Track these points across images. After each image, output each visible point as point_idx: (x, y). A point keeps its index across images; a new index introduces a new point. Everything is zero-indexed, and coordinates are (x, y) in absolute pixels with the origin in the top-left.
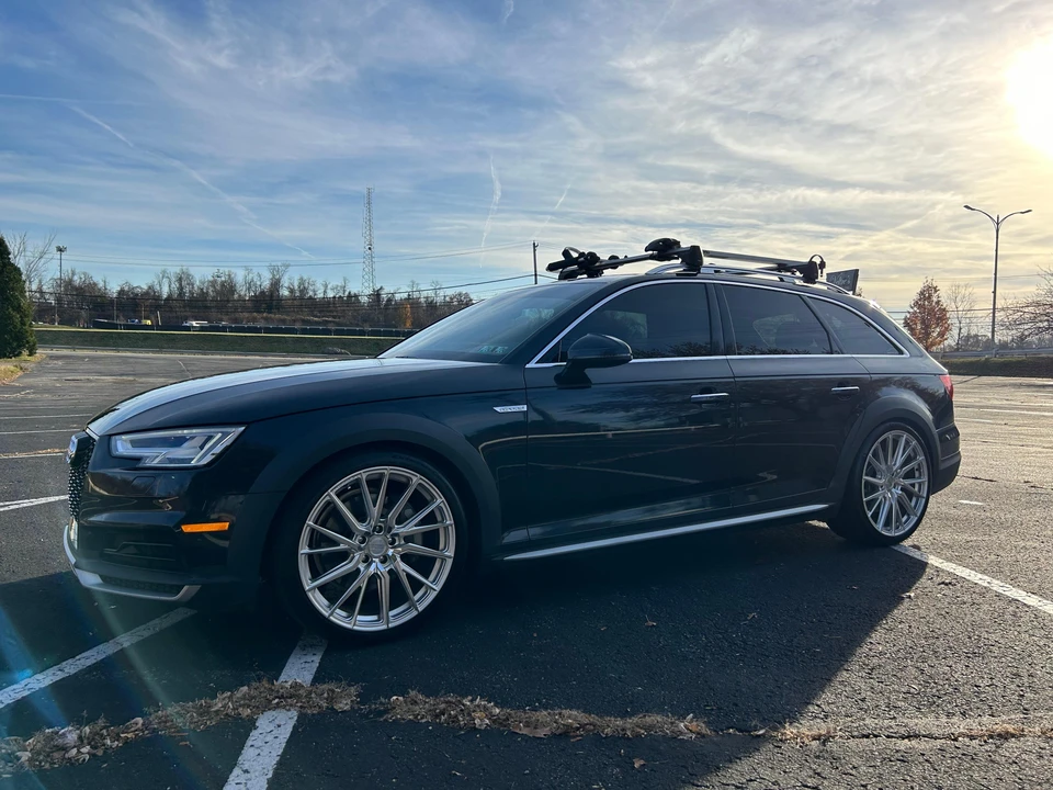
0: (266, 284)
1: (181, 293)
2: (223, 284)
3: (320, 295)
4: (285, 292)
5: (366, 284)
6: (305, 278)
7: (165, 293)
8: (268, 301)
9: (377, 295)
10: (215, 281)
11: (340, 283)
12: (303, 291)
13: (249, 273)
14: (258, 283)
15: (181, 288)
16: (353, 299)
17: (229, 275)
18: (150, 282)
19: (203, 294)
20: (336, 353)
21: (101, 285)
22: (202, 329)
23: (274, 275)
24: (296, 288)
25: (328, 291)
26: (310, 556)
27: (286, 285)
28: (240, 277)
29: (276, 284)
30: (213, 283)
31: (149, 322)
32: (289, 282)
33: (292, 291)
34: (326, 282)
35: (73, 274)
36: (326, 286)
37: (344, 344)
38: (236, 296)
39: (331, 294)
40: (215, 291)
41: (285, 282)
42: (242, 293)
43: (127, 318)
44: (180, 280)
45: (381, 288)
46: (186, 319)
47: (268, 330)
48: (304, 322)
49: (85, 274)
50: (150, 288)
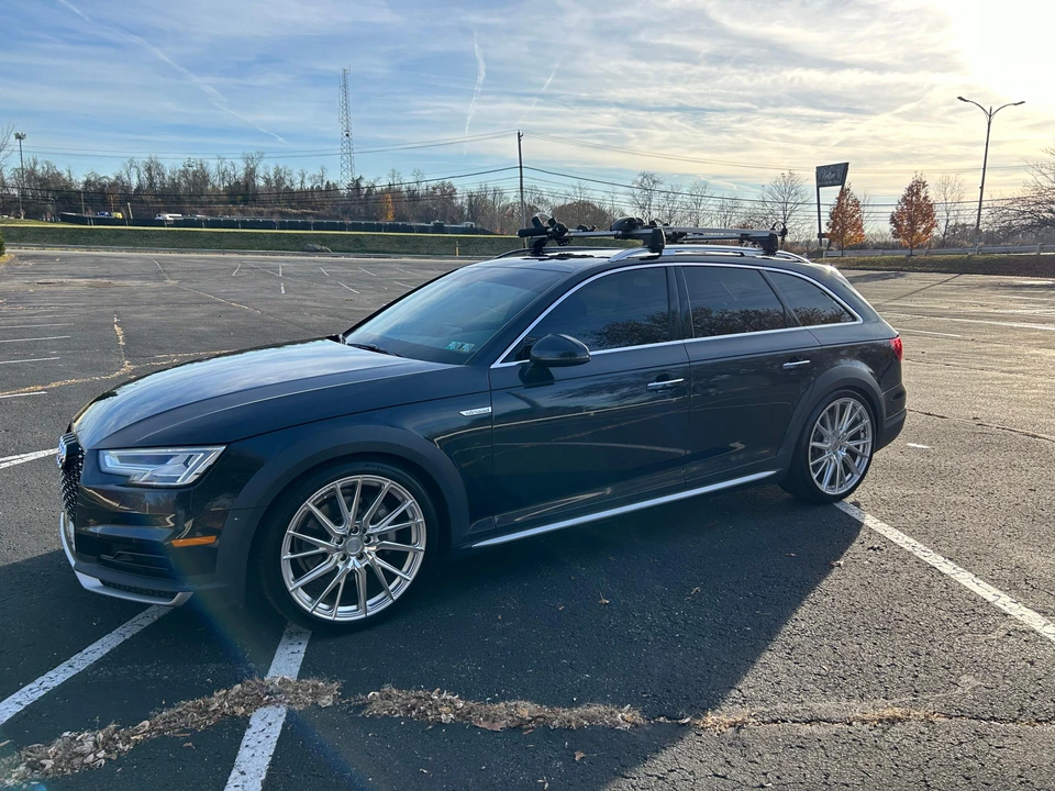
0: (241, 174)
1: (152, 184)
2: (195, 173)
3: (297, 187)
4: (261, 183)
5: (345, 174)
6: (281, 167)
7: (134, 182)
8: (242, 193)
9: (356, 186)
10: (187, 171)
11: (318, 172)
12: (280, 181)
13: (223, 163)
14: (233, 173)
15: (151, 178)
16: (331, 190)
17: (201, 165)
18: (117, 172)
19: (175, 186)
20: (317, 251)
21: (66, 175)
22: (177, 223)
23: (248, 165)
24: (272, 177)
25: (306, 181)
26: (293, 561)
27: (262, 174)
28: (212, 168)
29: (251, 174)
30: (185, 173)
31: (119, 215)
32: (265, 171)
33: (268, 181)
34: (303, 173)
35: (35, 164)
36: (303, 176)
37: (323, 240)
38: (210, 187)
39: (308, 185)
40: (187, 181)
41: (260, 171)
42: (216, 184)
43: (96, 211)
44: (149, 169)
45: (361, 178)
46: (159, 211)
47: (245, 225)
48: (282, 214)
49: (47, 163)
50: (117, 178)
